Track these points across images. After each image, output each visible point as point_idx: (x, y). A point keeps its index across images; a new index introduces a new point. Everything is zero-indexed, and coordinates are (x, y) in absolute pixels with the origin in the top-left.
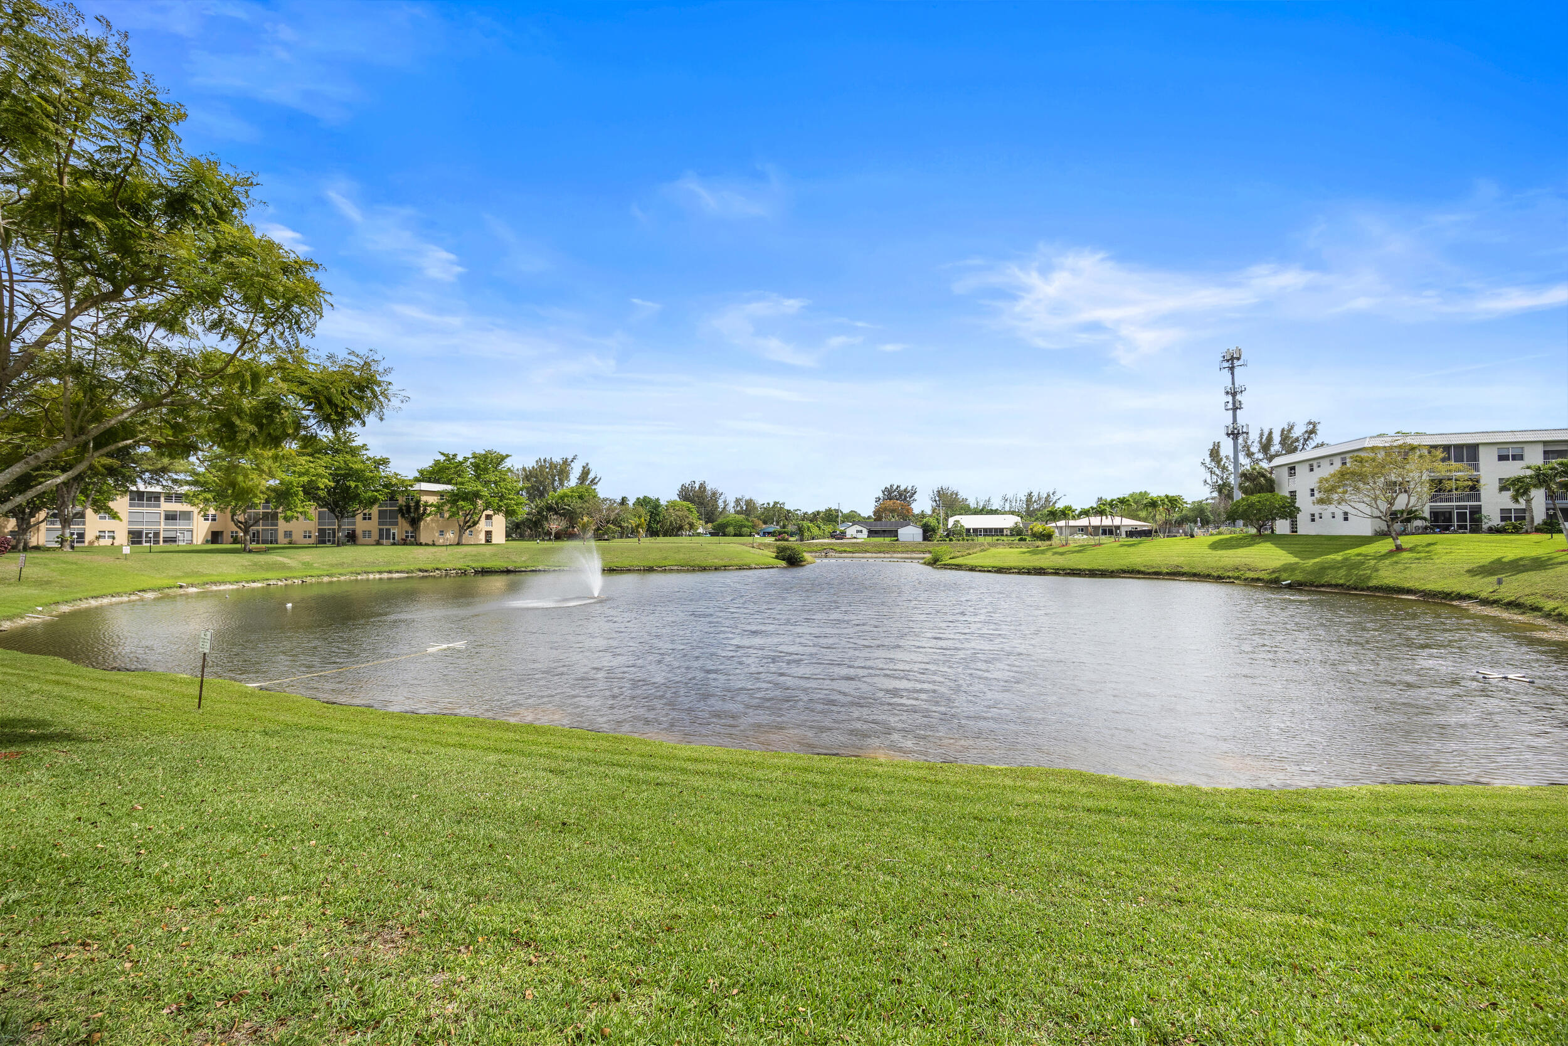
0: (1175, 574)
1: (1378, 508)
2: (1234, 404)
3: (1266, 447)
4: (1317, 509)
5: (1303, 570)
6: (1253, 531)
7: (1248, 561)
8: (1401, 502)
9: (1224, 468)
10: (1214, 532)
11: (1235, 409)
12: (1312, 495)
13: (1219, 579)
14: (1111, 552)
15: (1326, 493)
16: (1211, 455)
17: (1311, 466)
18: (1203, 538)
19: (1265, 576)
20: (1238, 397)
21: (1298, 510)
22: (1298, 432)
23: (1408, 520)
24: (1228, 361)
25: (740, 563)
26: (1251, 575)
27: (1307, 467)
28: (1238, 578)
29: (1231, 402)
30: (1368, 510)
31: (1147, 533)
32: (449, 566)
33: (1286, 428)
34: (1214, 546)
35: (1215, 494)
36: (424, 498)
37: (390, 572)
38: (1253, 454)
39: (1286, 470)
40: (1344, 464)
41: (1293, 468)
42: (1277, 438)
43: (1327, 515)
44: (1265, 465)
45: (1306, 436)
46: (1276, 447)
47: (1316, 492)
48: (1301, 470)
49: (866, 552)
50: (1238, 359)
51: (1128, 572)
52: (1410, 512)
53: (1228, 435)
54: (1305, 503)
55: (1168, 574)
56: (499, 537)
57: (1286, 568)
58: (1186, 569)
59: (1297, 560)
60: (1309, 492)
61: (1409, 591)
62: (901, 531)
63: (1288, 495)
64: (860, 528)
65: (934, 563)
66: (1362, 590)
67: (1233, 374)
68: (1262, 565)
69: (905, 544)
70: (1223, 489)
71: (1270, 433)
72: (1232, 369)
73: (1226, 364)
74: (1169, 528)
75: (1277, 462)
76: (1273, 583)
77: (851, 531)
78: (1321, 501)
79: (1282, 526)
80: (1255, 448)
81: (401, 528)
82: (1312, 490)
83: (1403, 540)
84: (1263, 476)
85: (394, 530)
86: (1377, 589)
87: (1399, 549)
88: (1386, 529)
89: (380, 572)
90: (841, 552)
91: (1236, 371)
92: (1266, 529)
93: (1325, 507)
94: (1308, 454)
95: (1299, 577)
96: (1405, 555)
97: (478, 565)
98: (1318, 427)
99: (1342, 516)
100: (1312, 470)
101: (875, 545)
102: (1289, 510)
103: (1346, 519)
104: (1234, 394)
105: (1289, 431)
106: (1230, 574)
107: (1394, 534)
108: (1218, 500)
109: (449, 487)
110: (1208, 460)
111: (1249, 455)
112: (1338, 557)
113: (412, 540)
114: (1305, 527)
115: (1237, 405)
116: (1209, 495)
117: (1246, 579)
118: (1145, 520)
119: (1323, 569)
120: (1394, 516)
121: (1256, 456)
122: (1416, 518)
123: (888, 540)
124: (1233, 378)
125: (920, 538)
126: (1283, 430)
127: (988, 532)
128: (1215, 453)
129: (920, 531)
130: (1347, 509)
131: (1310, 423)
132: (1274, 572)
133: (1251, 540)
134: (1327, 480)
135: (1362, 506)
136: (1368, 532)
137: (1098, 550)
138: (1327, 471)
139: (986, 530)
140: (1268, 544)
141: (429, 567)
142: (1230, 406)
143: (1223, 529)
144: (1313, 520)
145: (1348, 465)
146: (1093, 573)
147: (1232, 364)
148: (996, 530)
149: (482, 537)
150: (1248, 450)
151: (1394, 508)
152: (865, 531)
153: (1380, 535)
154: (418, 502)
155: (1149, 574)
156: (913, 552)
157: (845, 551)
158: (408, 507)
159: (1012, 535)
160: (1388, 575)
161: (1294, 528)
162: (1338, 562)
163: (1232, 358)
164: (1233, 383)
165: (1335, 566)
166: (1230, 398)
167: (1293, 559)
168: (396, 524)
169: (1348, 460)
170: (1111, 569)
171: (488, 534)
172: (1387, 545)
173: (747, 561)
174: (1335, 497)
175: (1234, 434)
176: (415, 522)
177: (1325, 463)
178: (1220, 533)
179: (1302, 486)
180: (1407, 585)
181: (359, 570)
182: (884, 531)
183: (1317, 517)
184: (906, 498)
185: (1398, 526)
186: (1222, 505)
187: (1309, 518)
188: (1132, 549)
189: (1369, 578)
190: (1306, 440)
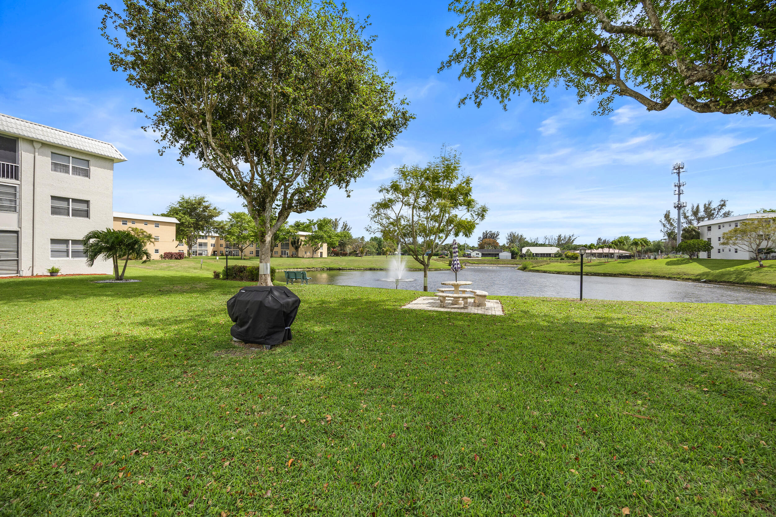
0: (647, 276)
1: (751, 247)
2: (679, 191)
3: (696, 213)
4: (721, 247)
5: (713, 275)
6: (688, 257)
7: (684, 271)
8: (764, 244)
9: (672, 225)
10: (666, 256)
11: (679, 194)
12: (719, 240)
13: (669, 278)
14: (614, 265)
15: (726, 240)
16: (665, 217)
17: (720, 226)
18: (661, 260)
19: (693, 278)
20: (682, 188)
21: (712, 248)
22: (714, 206)
23: (768, 253)
24: (676, 169)
25: (436, 267)
26: (686, 277)
27: (717, 227)
28: (679, 278)
29: (677, 190)
30: (747, 248)
31: (629, 257)
32: (317, 266)
33: (707, 203)
34: (668, 264)
35: (666, 237)
36: (301, 238)
37: (297, 268)
38: (688, 217)
39: (706, 228)
40: (736, 226)
41: (710, 227)
42: (702, 209)
43: (726, 250)
44: (695, 223)
45: (720, 207)
46: (702, 213)
47: (721, 239)
48: (714, 229)
49: (485, 264)
50: (682, 168)
51: (623, 275)
52: (768, 249)
53: (675, 207)
54: (715, 244)
55: (643, 276)
56: (325, 255)
57: (703, 274)
58: (652, 274)
59: (709, 270)
60: (718, 239)
61: (763, 285)
62: (500, 254)
63: (706, 240)
64: (478, 252)
65: (524, 269)
66: (741, 284)
67: (679, 176)
68: (692, 273)
69: (503, 260)
70: (671, 235)
71: (698, 207)
72: (679, 173)
73: (675, 171)
74: (640, 255)
75: (702, 224)
76: (697, 280)
77: (474, 254)
78: (723, 244)
79: (703, 255)
80: (689, 214)
81: (290, 250)
82: (720, 238)
83: (764, 262)
84: (694, 231)
85: (287, 251)
86: (748, 284)
87: (761, 266)
88: (755, 256)
89: (294, 268)
90: (472, 264)
91: (681, 175)
92: (694, 256)
93: (725, 246)
94: (718, 220)
95: (710, 278)
96: (766, 269)
97: (328, 266)
98: (727, 203)
99: (734, 251)
100: (720, 228)
101: (489, 261)
102: (707, 247)
103: (736, 252)
104: (679, 187)
105: (709, 205)
106: (675, 276)
107: (759, 259)
108: (667, 241)
109: (310, 234)
110: (663, 220)
111: (686, 217)
112: (732, 269)
113: (295, 256)
114: (714, 255)
115: (681, 192)
116: (663, 238)
117: (683, 279)
118: (627, 250)
119: (723, 275)
120: (760, 251)
121: (690, 218)
122: (772, 252)
123: (494, 258)
124: (679, 178)
125: (510, 258)
126: (705, 205)
127: (543, 255)
128: (667, 216)
129: (510, 254)
130: (736, 247)
131: (722, 201)
132: (697, 276)
133: (686, 262)
134: (727, 234)
135: (744, 247)
136: (747, 258)
137: (607, 264)
138: (727, 229)
139: (541, 254)
140: (695, 263)
141: (310, 267)
142: (677, 192)
143: (670, 255)
144: (719, 252)
145: (739, 227)
146: (605, 275)
147: (679, 171)
148: (547, 254)
149: (319, 254)
150: (685, 215)
151: (760, 247)
152: (480, 254)
153: (753, 260)
154: (298, 240)
155: (634, 276)
156: (508, 264)
157: (474, 263)
158: (295, 242)
159: (555, 257)
160: (755, 278)
161: (709, 256)
162: (731, 271)
163: (679, 168)
164: (679, 181)
165: (730, 273)
166: (677, 188)
167: (707, 270)
168: (288, 249)
169: (739, 224)
170: (614, 273)
171: (321, 253)
172: (756, 264)
173: (439, 267)
174: (731, 242)
175: (679, 207)
176: (297, 248)
177: (727, 226)
178: (668, 258)
179: (714, 236)
180: (763, 282)
181: (287, 267)
182: (489, 254)
183: (721, 251)
184: (494, 237)
185: (763, 256)
186: (670, 243)
187: (717, 251)
188: (625, 264)
189: (745, 278)
190: (719, 210)
